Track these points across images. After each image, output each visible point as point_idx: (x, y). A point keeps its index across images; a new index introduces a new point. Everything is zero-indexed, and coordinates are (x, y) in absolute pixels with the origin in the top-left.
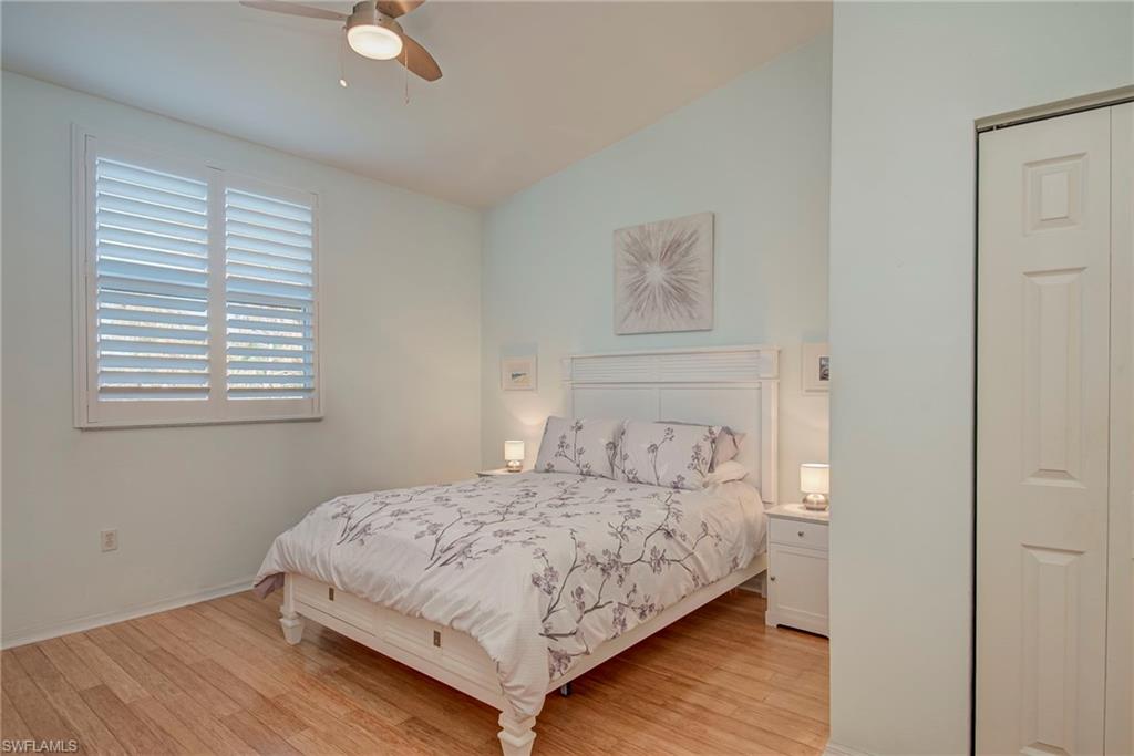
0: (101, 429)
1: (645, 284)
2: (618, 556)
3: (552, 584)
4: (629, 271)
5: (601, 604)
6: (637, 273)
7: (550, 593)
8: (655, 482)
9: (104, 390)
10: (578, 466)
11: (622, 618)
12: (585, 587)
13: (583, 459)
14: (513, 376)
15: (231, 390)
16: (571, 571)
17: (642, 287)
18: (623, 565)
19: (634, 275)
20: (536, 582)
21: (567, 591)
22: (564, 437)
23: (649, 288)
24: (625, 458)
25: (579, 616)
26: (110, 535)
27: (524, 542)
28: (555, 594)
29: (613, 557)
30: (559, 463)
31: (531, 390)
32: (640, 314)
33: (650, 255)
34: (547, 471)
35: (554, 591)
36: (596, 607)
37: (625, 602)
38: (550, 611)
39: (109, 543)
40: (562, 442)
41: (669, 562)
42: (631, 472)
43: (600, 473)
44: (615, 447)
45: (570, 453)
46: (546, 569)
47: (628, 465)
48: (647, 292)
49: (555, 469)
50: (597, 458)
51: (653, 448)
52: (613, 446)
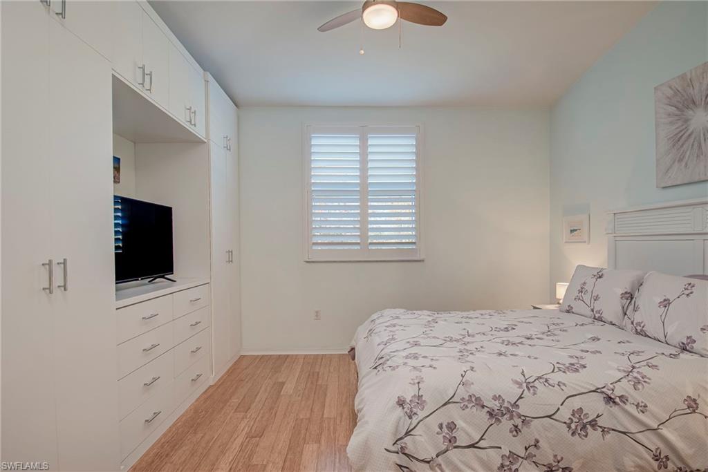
0: (313, 262)
1: (689, 131)
2: (515, 405)
3: (415, 410)
4: (671, 123)
5: (482, 444)
6: (680, 123)
7: (410, 417)
8: (662, 339)
9: (314, 244)
10: (593, 311)
11: (514, 468)
12: (460, 423)
13: (597, 306)
14: (572, 231)
15: (371, 244)
16: (445, 405)
17: (683, 138)
18: (519, 416)
19: (677, 126)
20: (401, 403)
21: (433, 422)
22: (585, 283)
23: (693, 136)
24: (635, 310)
25: (444, 447)
26: (317, 312)
27: (414, 368)
28: (415, 420)
29: (506, 405)
30: (578, 306)
31: (585, 242)
32: (684, 164)
33: (694, 102)
34: (568, 312)
35: (414, 418)
36: (473, 446)
37: (522, 453)
38: (408, 433)
39: (317, 316)
40: (582, 288)
41: (604, 431)
42: (639, 324)
43: (610, 320)
44: (632, 298)
45: (587, 298)
46: (415, 396)
47: (638, 317)
48: (691, 140)
49: (573, 310)
50: (611, 306)
51: (666, 303)
52: (630, 296)
